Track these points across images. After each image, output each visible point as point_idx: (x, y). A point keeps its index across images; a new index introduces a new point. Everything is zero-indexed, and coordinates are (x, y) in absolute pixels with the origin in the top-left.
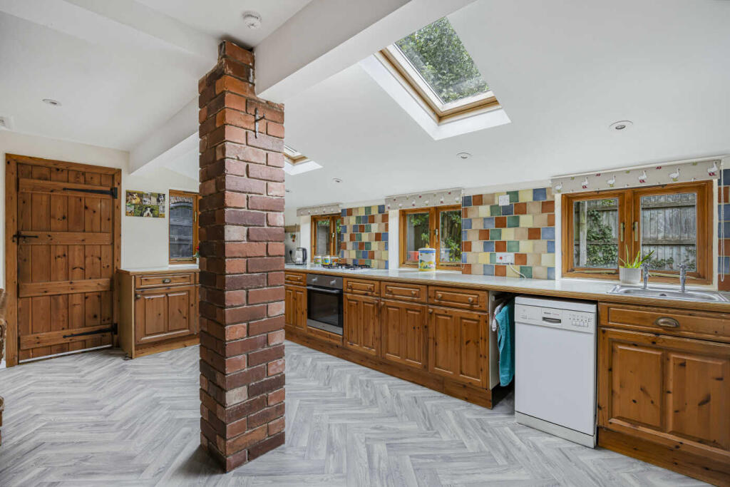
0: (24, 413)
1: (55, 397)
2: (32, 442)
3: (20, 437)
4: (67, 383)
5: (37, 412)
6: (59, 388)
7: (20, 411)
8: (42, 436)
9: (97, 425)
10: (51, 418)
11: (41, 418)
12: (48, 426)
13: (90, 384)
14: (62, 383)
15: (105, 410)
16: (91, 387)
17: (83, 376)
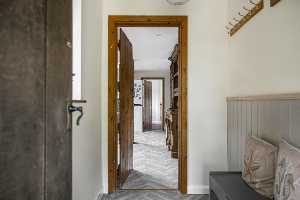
0: (167, 159)
1: (158, 162)
2: (162, 152)
3: (165, 154)
4: (153, 167)
5: (163, 158)
6: (156, 165)
7: (168, 160)
8: (161, 153)
9: (149, 152)
10: (159, 156)
11: (161, 157)
12: (159, 154)
13: (145, 163)
14: (155, 167)
15: (145, 154)
16: (145, 162)
17: (146, 168)
